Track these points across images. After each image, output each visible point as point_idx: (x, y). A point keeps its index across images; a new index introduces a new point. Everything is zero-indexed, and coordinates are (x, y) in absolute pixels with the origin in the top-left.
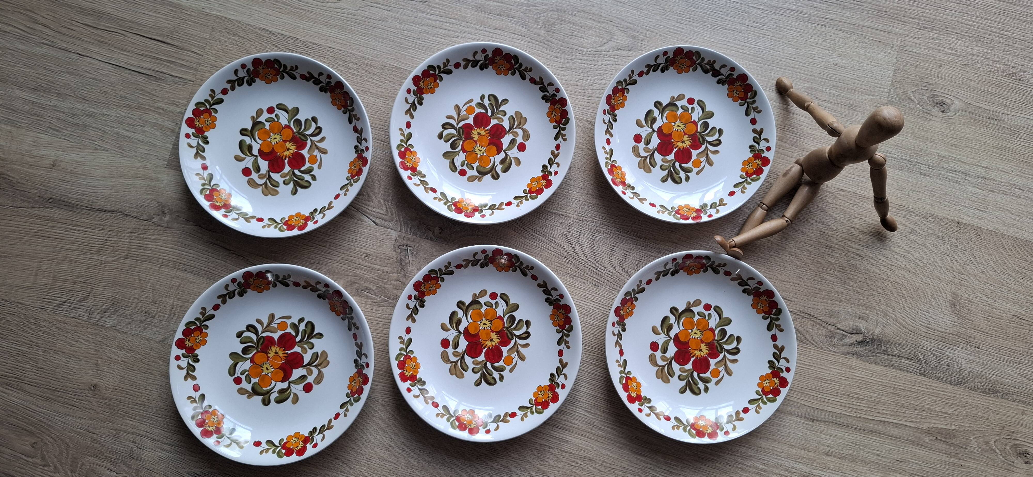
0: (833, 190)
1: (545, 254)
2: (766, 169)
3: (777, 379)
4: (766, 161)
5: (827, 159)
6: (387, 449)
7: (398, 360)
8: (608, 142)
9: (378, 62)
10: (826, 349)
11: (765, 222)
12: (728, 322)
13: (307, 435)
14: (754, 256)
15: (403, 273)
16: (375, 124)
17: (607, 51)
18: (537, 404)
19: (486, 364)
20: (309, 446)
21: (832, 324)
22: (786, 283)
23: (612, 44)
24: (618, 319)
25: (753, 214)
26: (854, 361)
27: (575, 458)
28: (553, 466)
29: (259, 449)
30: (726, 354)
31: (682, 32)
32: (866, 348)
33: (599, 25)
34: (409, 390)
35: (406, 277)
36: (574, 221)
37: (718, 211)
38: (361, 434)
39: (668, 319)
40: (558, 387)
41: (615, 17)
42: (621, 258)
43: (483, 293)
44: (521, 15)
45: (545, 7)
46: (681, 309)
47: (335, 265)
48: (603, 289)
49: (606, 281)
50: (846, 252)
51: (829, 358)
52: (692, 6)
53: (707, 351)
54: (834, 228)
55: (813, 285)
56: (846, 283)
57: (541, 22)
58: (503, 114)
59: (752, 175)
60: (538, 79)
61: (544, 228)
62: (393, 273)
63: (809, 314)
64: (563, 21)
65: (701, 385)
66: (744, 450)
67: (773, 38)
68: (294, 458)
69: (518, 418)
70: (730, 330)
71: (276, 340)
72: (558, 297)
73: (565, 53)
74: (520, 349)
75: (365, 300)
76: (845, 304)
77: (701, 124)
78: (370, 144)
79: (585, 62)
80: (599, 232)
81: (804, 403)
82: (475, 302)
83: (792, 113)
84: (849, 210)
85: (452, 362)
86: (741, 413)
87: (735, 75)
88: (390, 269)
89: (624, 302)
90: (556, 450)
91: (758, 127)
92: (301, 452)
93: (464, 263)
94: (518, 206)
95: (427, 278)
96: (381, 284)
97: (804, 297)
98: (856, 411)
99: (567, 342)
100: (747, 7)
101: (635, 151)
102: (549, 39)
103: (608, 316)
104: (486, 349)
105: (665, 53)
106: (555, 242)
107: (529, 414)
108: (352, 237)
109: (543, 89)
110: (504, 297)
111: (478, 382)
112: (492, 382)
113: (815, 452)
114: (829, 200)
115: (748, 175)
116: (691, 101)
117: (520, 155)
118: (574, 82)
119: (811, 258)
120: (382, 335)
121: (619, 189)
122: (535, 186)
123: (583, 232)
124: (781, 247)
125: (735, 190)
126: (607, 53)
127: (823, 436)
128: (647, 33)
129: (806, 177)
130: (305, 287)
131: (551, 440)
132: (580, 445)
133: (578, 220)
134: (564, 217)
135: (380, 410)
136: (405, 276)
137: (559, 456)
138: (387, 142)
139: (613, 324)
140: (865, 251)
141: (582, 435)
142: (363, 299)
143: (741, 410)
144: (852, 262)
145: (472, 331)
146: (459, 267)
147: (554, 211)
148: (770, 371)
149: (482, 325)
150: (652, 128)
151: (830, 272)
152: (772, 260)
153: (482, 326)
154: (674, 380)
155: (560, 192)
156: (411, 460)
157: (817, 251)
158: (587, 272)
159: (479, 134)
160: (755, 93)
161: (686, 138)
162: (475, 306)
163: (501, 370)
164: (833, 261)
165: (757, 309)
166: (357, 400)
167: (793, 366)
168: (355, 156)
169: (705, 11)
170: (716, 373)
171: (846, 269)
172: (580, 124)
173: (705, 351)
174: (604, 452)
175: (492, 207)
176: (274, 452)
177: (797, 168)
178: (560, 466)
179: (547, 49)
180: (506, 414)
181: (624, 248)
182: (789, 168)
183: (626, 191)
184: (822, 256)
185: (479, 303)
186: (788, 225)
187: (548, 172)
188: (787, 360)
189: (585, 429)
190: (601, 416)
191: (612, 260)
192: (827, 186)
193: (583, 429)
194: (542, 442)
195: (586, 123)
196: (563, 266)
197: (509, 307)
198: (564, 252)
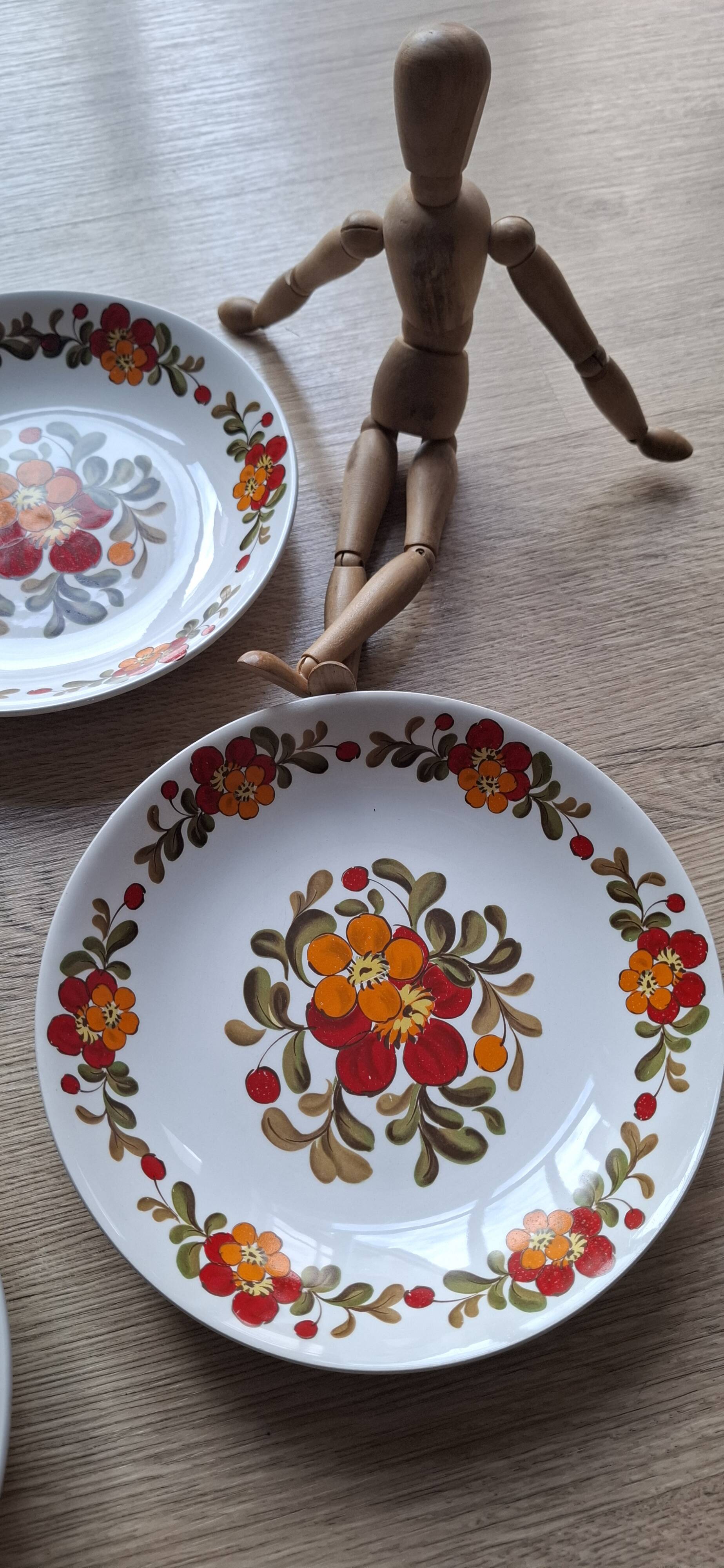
2: (288, 459)
3: (669, 952)
4: (278, 446)
5: (410, 351)
12: (437, 883)
24: (80, 1060)
30: (488, 977)
37: (225, 611)
39: (260, 976)
42: (36, 891)
46: (282, 925)
48: (19, 1010)
49: (18, 981)
53: (428, 1003)
54: (552, 530)
55: (595, 678)
56: (669, 631)
59: (265, 496)
63: (636, 750)
65: (472, 1118)
70: (454, 904)
76: (702, 678)
77: (85, 468)
84: (561, 478)
86: (639, 1123)
87: (95, 318)
89: (72, 995)
91: (218, 399)
97: (591, 716)
114: (500, 482)
115: (259, 503)
116: (31, 437)
119: (545, 621)
125: (246, 551)
139: (70, 1086)
140: (660, 539)
143: (629, 1114)
144: (650, 578)
148: (632, 946)
151: (611, 626)
154: (382, 1154)
157: (548, 598)
160: (165, 331)
161: (59, 513)
164: (600, 599)
165: (488, 800)
167: (680, 881)
170: (492, 1054)
171: (645, 600)
173: (422, 1006)
184: (570, 603)
188: (656, 879)
189: (176, 1532)
190: (207, 1443)
191: (10, 913)
192: (475, 456)
193: (166, 1539)
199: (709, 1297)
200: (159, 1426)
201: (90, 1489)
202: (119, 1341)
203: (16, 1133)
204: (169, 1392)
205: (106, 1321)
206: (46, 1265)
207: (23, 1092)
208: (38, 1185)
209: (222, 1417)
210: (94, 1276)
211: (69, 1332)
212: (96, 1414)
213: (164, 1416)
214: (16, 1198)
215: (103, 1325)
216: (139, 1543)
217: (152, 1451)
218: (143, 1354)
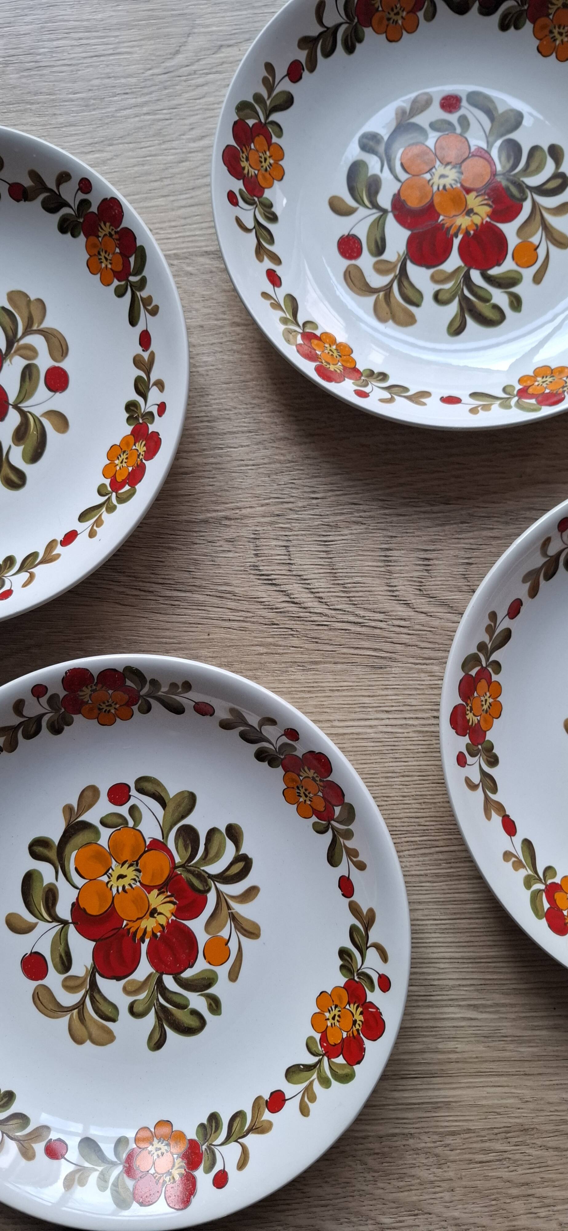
1: (217, 635)
8: (274, 278)
17: (192, 64)
18: (330, 1051)
19: (160, 982)
24: (466, 740)
27: (482, 1141)
28: (432, 1182)
36: (261, 524)
40: (372, 989)
42: (417, 574)
43: (89, 795)
48: (397, 670)
49: (399, 647)
60: (27, 183)
61: (192, 568)
69: (291, 1107)
74: (237, 907)
77: (501, 151)
79: (145, 109)
80: (337, 526)
82: (75, 827)
85: (70, 1009)
89: (467, 687)
90: (425, 1138)
94: (91, 535)
99: (352, 853)
101: (356, 280)
103: (436, 735)
104: (147, 941)
106: (233, 593)
107: (317, 1087)
109: (52, 203)
111: (157, 1036)
112: (192, 1022)
116: (451, 103)
117: (59, 402)
118: (136, 169)
121: (344, 390)
122: (124, 467)
123: (295, 542)
126: (194, 67)
132: (484, 1102)
133: (273, 515)
134: (232, 522)
137: (438, 1151)
139: (461, 761)
141: (479, 1074)
145: (94, 908)
147: (201, 517)
149: (114, 883)
150: (375, 206)
153: (116, 886)
158: (343, 641)
161: (473, 200)
162: (80, 838)
163: (205, 982)
172: (189, 269)
174: (554, 1095)
175: (29, 562)
178: (451, 1174)
180: (258, 1104)
181: (415, 546)
183: (367, 390)
185: (85, 826)
187: (143, 416)
189: (484, 1055)
190: (512, 1005)
191: (395, 589)
193: (477, 1057)
194: (382, 1129)
195: (202, 260)
196: (272, 649)
197: (171, 806)
198: (265, 613)
200: (479, 987)
201: (427, 1017)
202: (456, 926)
203: (391, 764)
204: (488, 967)
205: (448, 911)
206: (408, 864)
207: (398, 735)
208: (406, 806)
209: (524, 992)
210: (442, 879)
211: (420, 912)
212: (436, 970)
213: (483, 982)
214: (389, 812)
215: (446, 914)
216: (459, 1056)
217: (472, 1002)
218: (472, 939)
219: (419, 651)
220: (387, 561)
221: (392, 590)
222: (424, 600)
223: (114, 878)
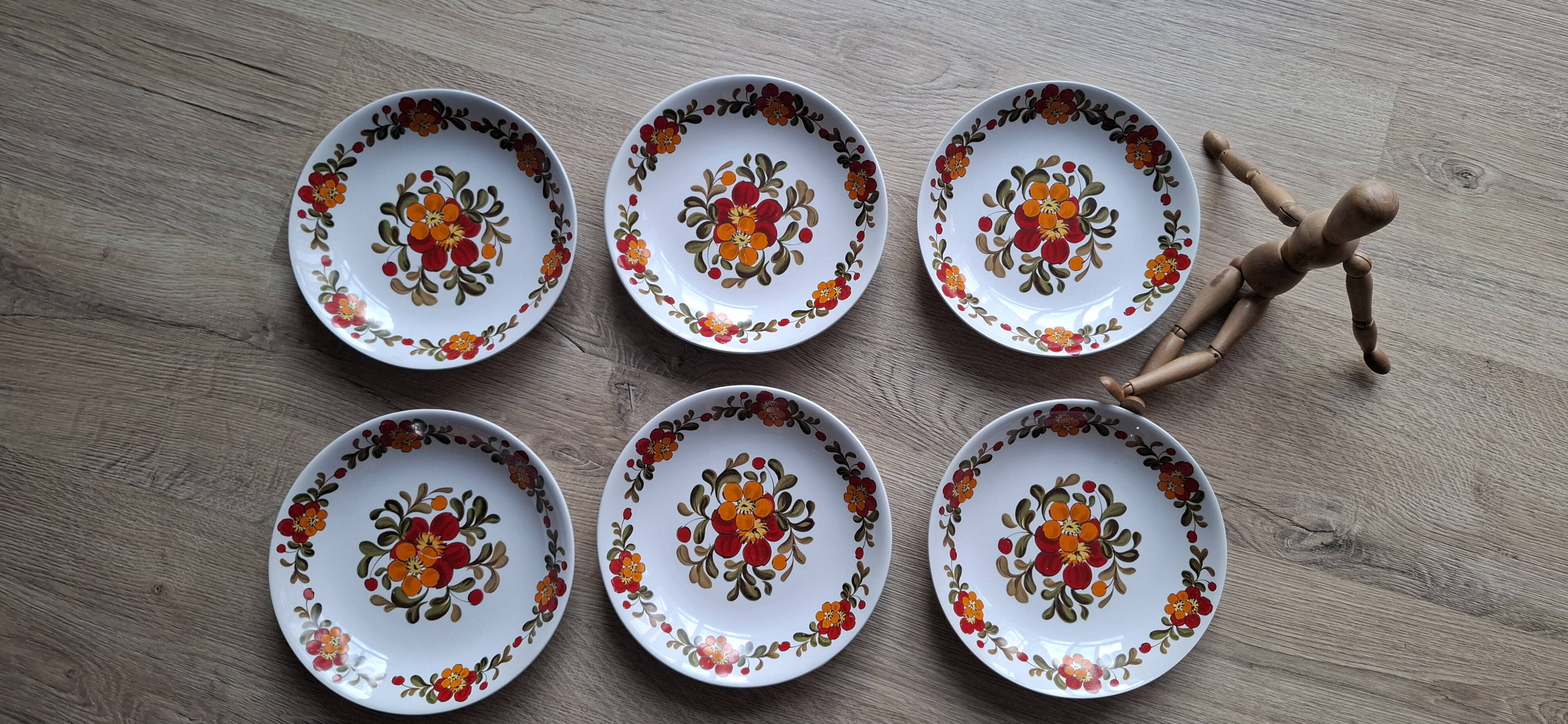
0: (1291, 308)
1: (840, 400)
2: (1184, 274)
3: (1196, 601)
4: (1184, 262)
5: (1280, 259)
6: (593, 693)
7: (611, 558)
8: (939, 229)
9: (590, 103)
10: (1275, 555)
11: (1183, 355)
12: (1121, 510)
13: (472, 669)
14: (1163, 408)
15: (622, 426)
16: (583, 197)
17: (940, 89)
18: (822, 631)
19: (745, 567)
20: (475, 687)
21: (1284, 516)
22: (1214, 451)
23: (948, 77)
24: (948, 502)
25: (1164, 344)
26: (1317, 575)
29: (401, 688)
30: (1118, 560)
31: (1058, 60)
32: (1338, 555)
33: (929, 48)
34: (627, 605)
35: (628, 431)
36: (884, 350)
37: (1107, 339)
38: (555, 670)
39: (1027, 503)
40: (855, 606)
41: (954, 36)
42: (957, 409)
43: (743, 458)
44: (808, 32)
45: (846, 21)
46: (1048, 488)
47: (519, 412)
48: (927, 456)
49: (932, 443)
50: (1309, 404)
51: (1278, 569)
52: (1074, 20)
53: (1087, 555)
54: (1290, 366)
55: (1255, 456)
56: (1308, 453)
57: (839, 43)
58: (779, 184)
59: (1162, 282)
60: (831, 132)
61: (838, 359)
62: (607, 425)
63: (1248, 501)
64: (873, 41)
65: (1077, 607)
66: (1142, 709)
67: (1199, 69)
68: (452, 704)
69: (792, 651)
70: (1123, 522)
71: (429, 524)
72: (857, 467)
73: (875, 91)
74: (798, 544)
75: (564, 465)
76: (1305, 485)
77: (1085, 203)
78: (575, 229)
79: (906, 105)
80: (923, 367)
81: (1238, 638)
82: (730, 472)
83: (1228, 187)
84: (1316, 340)
85: (695, 563)
86: (1139, 652)
87: (1139, 127)
88: (603, 419)
89: (958, 476)
90: (850, 702)
91: (1172, 208)
92: (462, 695)
93: (713, 413)
94: (797, 326)
95: (657, 434)
96: (588, 442)
97: (1240, 473)
98: (1318, 652)
99: (869, 537)
100: (1160, 21)
101: (981, 243)
102: (851, 69)
103: (933, 496)
104: (746, 544)
105: (1030, 93)
106: (855, 381)
107: (809, 645)
108: (547, 369)
109: (840, 147)
110: (775, 465)
111: (733, 594)
112: (755, 594)
113: (1254, 714)
114: (1284, 323)
115: (1156, 283)
116: (1069, 167)
117: (802, 247)
119: (1253, 413)
120: (590, 520)
121: (953, 303)
122: (825, 296)
123: (898, 367)
124: (1206, 394)
125: (1135, 305)
126: (940, 92)
127: (1267, 689)
128: (1003, 60)
129: (1247, 287)
130: (473, 445)
131: (845, 686)
132: (887, 695)
133: (891, 348)
134: (869, 343)
135: (584, 634)
136: (624, 430)
137: (855, 711)
138: (600, 226)
139: (941, 511)
140: (1339, 403)
141: (890, 679)
142: (560, 464)
143: (1137, 647)
144: (1319, 420)
145: (725, 517)
146: (706, 418)
147: (854, 334)
148: (1184, 588)
149: (740, 507)
150: (1007, 207)
151: (1283, 434)
152: (1191, 414)
153: (740, 510)
154: (1035, 598)
155: (864, 304)
156: (630, 711)
157: (1263, 402)
158: (904, 429)
159: (741, 215)
160: (1169, 156)
161: (1060, 224)
162: (731, 478)
163: (768, 576)
164: (1287, 417)
165: (1167, 490)
166: (549, 618)
167: (1220, 581)
168: (553, 246)
169: (1094, 28)
170: (1100, 589)
171: (1308, 431)
172: (897, 201)
173: (1084, 555)
174: (925, 706)
175: (759, 327)
176: (422, 694)
177: (1233, 272)
179: (848, 85)
180: (774, 645)
181: (961, 393)
182: (1220, 272)
183: (964, 306)
184: (1271, 410)
185: (736, 473)
186: (1217, 362)
187: (845, 274)
188: (1212, 572)
189: (896, 671)
190: (920, 650)
192: (1282, 301)
193: (892, 671)
194: (830, 688)
195: (905, 199)
196: (865, 419)
197: (783, 479)
198: (867, 398)
199: (1122, 719)
200: (906, 635)
202: (908, 599)
206: (895, 557)
216: (883, 666)
219: (941, 449)
220: (943, 396)
221: (940, 412)
222: (954, 423)
223: (740, 505)
